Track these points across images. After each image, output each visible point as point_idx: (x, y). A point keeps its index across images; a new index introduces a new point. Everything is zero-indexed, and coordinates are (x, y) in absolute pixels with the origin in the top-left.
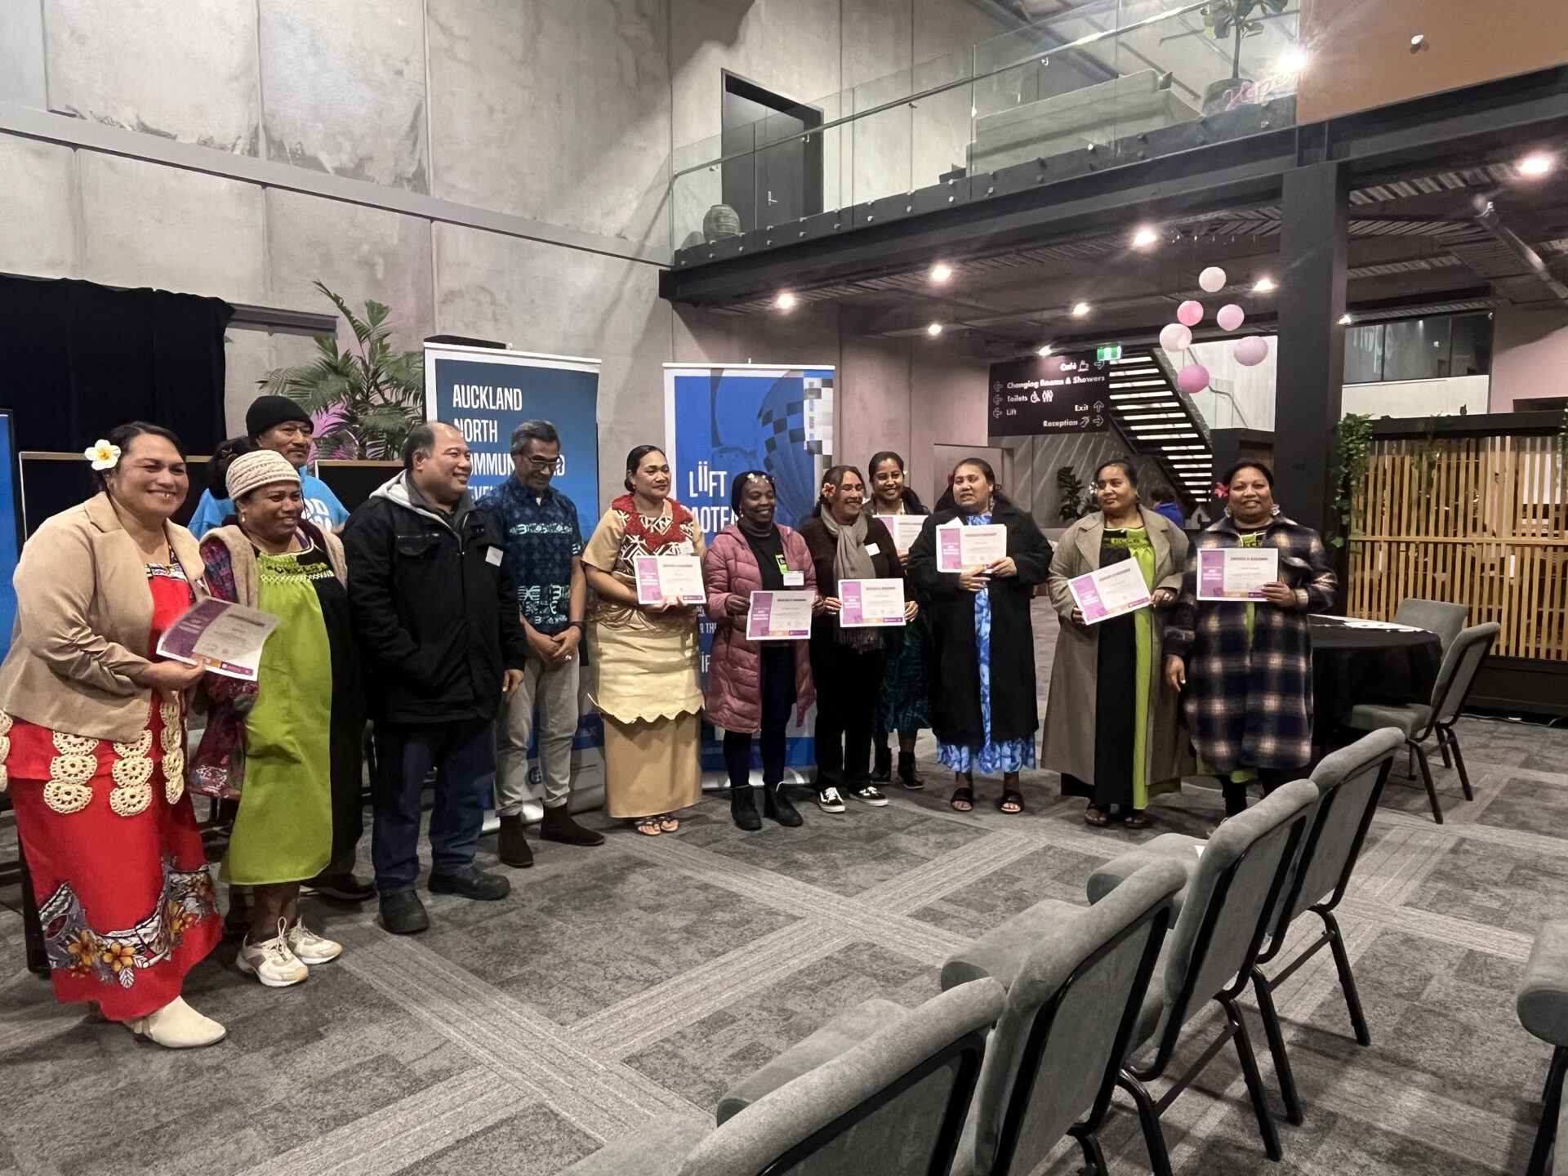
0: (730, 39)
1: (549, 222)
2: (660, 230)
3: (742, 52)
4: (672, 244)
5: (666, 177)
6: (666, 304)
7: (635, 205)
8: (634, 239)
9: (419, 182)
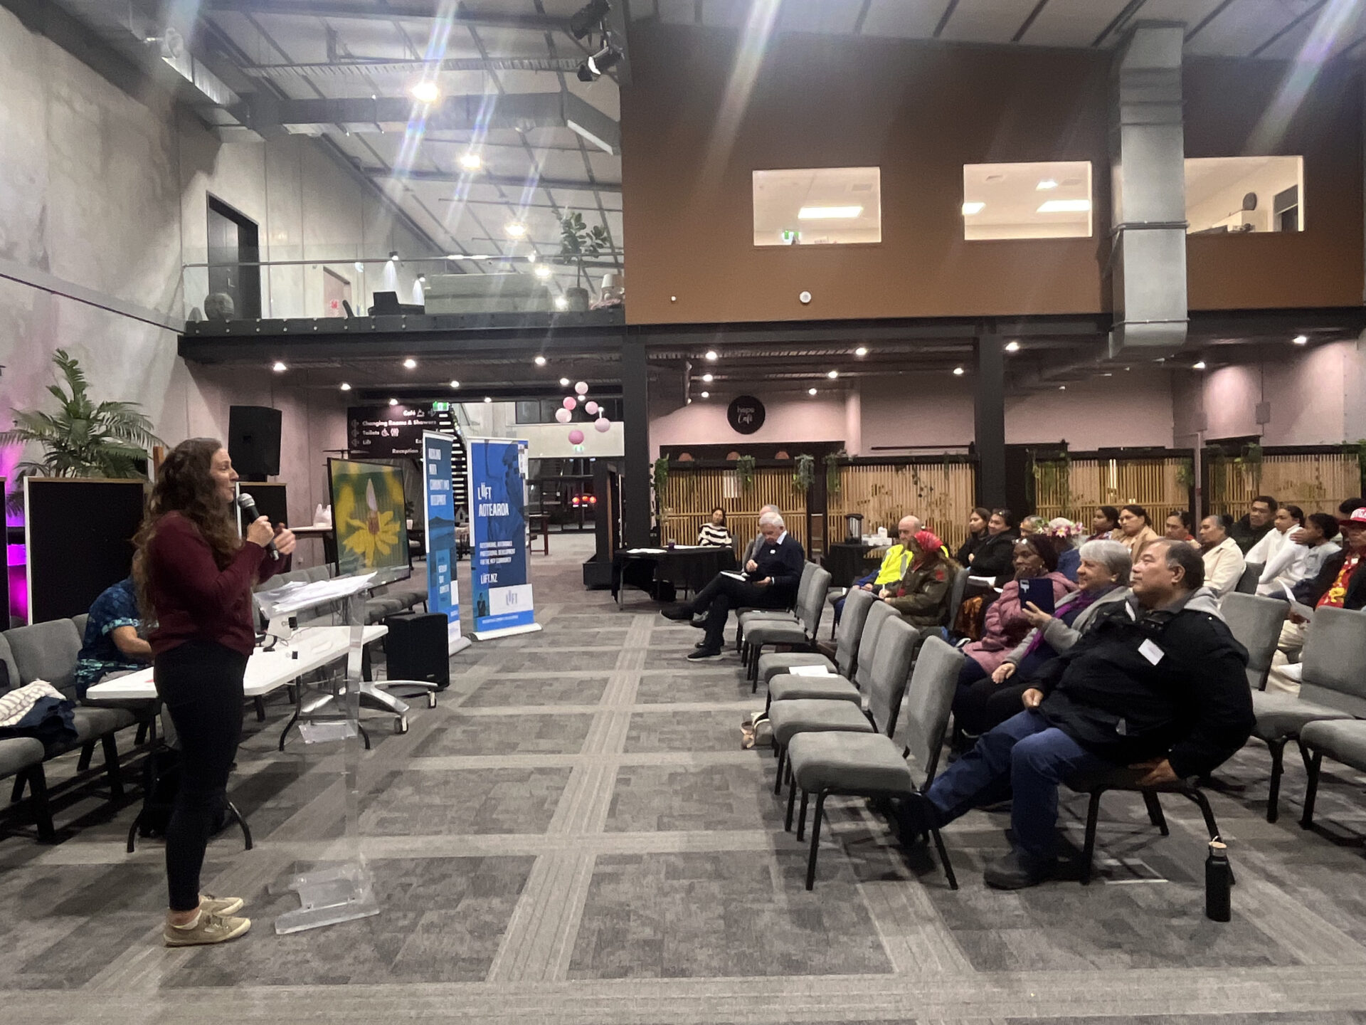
0: (210, 169)
1: (117, 296)
2: (177, 307)
3: (216, 179)
4: (184, 317)
5: (179, 267)
6: (182, 361)
7: (163, 287)
8: (164, 311)
9: (43, 263)
